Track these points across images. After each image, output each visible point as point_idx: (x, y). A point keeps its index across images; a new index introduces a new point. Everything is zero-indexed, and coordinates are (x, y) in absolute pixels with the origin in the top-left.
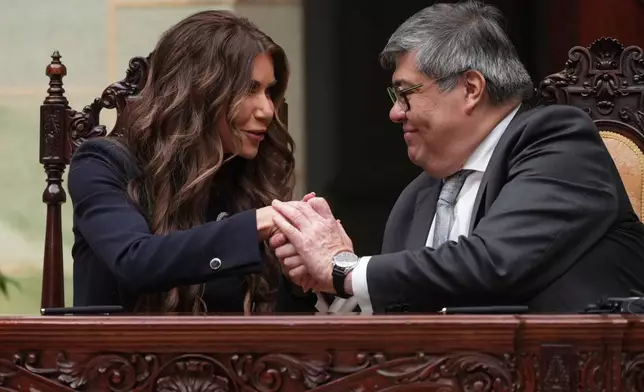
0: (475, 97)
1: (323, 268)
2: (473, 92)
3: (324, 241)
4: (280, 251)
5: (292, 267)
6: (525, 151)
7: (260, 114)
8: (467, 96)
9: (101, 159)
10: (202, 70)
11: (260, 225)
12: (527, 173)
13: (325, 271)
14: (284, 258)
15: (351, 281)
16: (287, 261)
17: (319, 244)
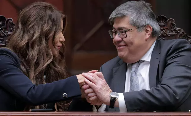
0: (149, 35)
1: (106, 98)
2: (148, 33)
3: (105, 88)
4: (87, 91)
5: (91, 97)
6: (173, 55)
7: (61, 40)
8: (146, 34)
9: (8, 56)
10: (44, 24)
11: (79, 82)
12: (176, 63)
13: (107, 99)
14: (88, 93)
15: (118, 102)
16: (89, 95)
17: (104, 89)
